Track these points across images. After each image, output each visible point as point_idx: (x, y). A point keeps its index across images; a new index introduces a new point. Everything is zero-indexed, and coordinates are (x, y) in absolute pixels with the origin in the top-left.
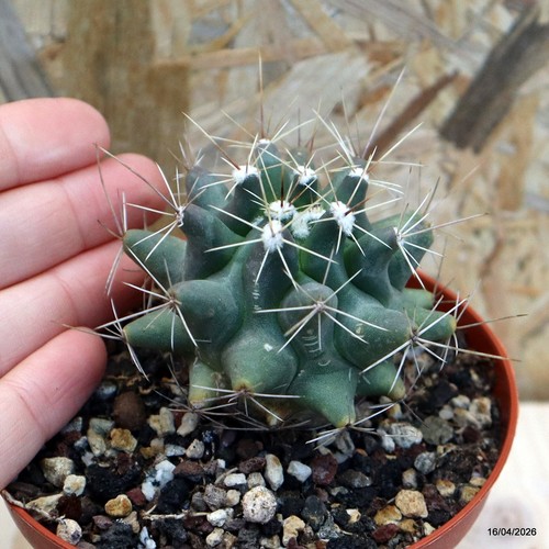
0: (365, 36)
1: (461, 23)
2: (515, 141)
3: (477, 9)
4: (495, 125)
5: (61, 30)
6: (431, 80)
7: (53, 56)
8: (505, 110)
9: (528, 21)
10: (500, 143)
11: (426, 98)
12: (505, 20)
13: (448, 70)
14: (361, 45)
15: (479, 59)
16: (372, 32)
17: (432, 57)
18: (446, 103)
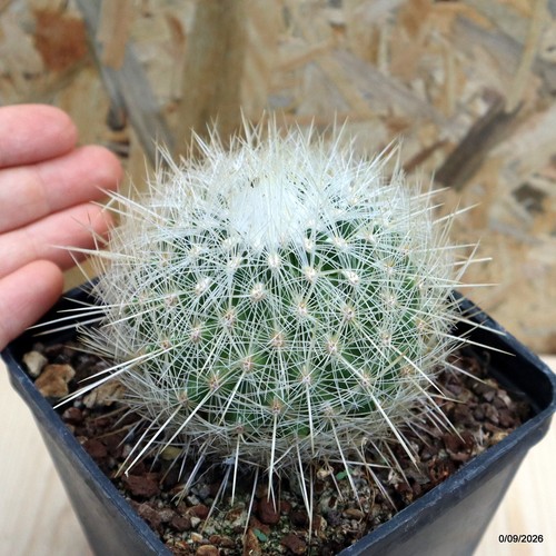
0: (385, 112)
1: (452, 108)
2: (485, 186)
3: (464, 99)
4: (472, 175)
5: (178, 94)
6: (429, 143)
7: (171, 110)
8: (478, 167)
9: (498, 110)
10: (474, 187)
11: (425, 155)
12: (482, 108)
13: (442, 137)
14: (383, 119)
15: (463, 132)
16: (391, 110)
17: (431, 129)
18: (439, 159)
